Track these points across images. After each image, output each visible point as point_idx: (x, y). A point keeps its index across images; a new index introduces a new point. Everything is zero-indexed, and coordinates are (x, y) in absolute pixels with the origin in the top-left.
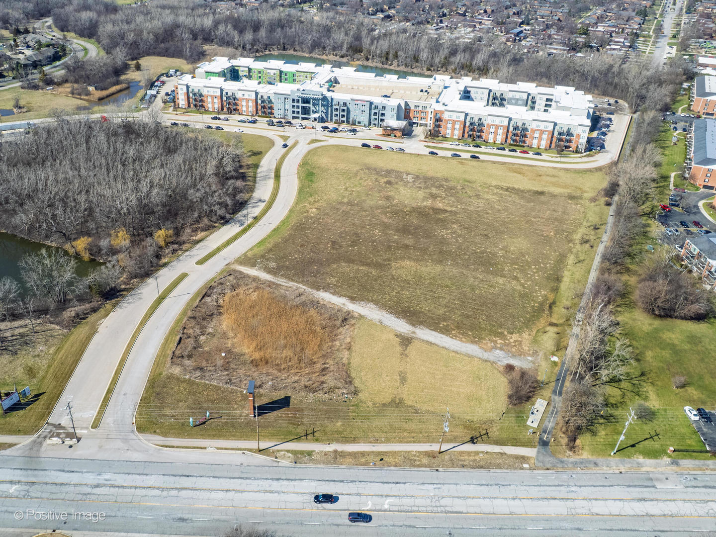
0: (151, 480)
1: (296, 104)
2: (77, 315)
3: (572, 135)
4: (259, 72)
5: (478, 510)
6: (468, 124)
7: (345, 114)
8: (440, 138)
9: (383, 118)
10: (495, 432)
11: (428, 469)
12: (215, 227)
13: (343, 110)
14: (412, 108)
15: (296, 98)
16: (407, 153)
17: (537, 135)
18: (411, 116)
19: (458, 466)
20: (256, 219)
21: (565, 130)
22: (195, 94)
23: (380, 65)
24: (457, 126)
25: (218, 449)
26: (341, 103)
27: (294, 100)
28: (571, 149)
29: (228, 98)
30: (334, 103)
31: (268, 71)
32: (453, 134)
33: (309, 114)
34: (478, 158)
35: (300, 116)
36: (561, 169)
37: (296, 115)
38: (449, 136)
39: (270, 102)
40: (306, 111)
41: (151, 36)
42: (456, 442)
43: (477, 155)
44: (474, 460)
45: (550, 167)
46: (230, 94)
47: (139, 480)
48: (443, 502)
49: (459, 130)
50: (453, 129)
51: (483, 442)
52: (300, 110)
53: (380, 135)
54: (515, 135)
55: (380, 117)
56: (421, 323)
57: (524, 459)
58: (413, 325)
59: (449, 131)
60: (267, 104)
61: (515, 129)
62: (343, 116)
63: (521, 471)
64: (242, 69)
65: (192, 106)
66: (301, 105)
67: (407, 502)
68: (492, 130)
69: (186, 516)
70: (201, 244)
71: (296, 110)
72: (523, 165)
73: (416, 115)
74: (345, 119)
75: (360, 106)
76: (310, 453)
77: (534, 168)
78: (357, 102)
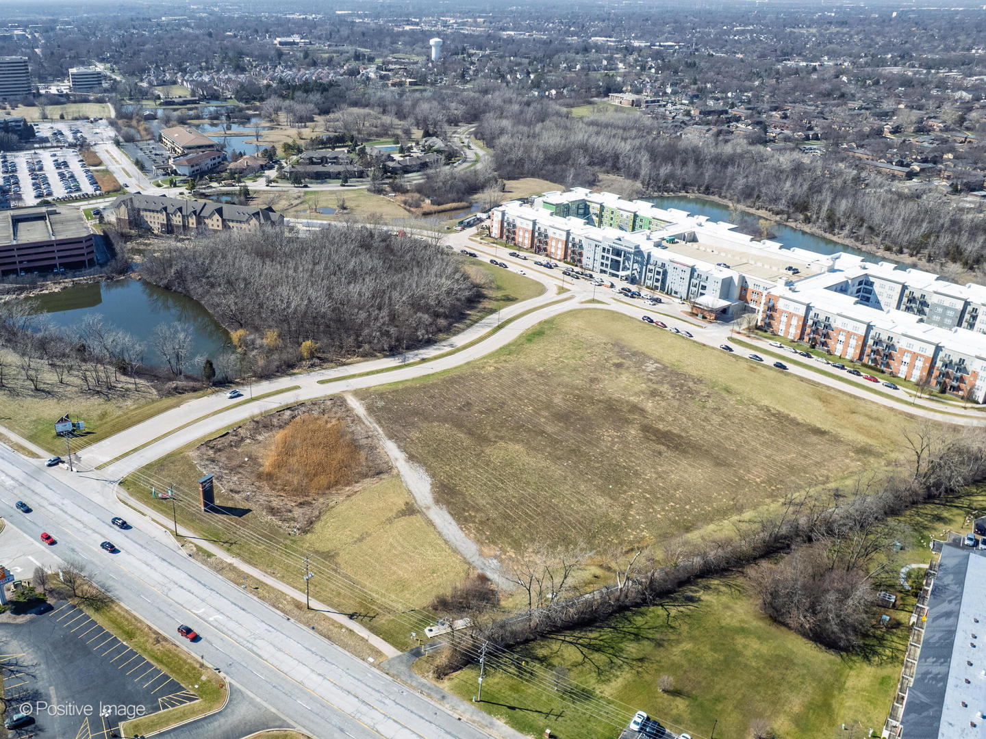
0: (87, 518)
1: (606, 255)
2: (176, 388)
3: (965, 370)
4: (612, 213)
5: (276, 663)
6: (810, 322)
7: (660, 277)
8: (768, 334)
9: (703, 291)
10: (382, 621)
11: (282, 614)
12: (375, 356)
13: (658, 273)
14: (751, 287)
15: (607, 247)
16: (695, 342)
17: (907, 359)
18: (749, 297)
19: (309, 626)
20: (424, 360)
21: (956, 360)
22: (509, 224)
23: (820, 232)
24: (794, 322)
25: (153, 520)
26: (659, 264)
27: (604, 249)
28: (961, 393)
29: (540, 234)
30: (651, 261)
31: (622, 212)
32: (787, 332)
33: (618, 270)
34: (785, 368)
35: (609, 270)
36: (902, 413)
37: (604, 268)
38: (782, 334)
39: (581, 247)
40: (616, 265)
41: (541, 156)
42: (336, 608)
43: (784, 363)
44: (329, 630)
45: (885, 406)
46: (542, 230)
47: (80, 514)
48: (258, 642)
49: (797, 327)
50: (788, 325)
51: (361, 622)
52: (609, 263)
53: (687, 313)
54: (876, 352)
55: (701, 291)
56: (448, 503)
57: (377, 653)
58: (437, 501)
59: (782, 327)
60: (577, 250)
61: (876, 343)
62: (657, 280)
63: (361, 661)
64: (593, 205)
65: (505, 238)
66: (610, 256)
67: (232, 625)
68: (842, 338)
69: (77, 549)
70: (345, 367)
71: (605, 262)
72: (844, 393)
73: (755, 297)
74: (659, 284)
75: (679, 271)
76: (210, 555)
77: (858, 401)
78: (676, 265)
